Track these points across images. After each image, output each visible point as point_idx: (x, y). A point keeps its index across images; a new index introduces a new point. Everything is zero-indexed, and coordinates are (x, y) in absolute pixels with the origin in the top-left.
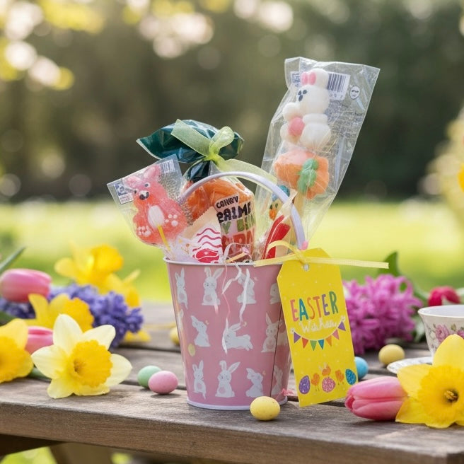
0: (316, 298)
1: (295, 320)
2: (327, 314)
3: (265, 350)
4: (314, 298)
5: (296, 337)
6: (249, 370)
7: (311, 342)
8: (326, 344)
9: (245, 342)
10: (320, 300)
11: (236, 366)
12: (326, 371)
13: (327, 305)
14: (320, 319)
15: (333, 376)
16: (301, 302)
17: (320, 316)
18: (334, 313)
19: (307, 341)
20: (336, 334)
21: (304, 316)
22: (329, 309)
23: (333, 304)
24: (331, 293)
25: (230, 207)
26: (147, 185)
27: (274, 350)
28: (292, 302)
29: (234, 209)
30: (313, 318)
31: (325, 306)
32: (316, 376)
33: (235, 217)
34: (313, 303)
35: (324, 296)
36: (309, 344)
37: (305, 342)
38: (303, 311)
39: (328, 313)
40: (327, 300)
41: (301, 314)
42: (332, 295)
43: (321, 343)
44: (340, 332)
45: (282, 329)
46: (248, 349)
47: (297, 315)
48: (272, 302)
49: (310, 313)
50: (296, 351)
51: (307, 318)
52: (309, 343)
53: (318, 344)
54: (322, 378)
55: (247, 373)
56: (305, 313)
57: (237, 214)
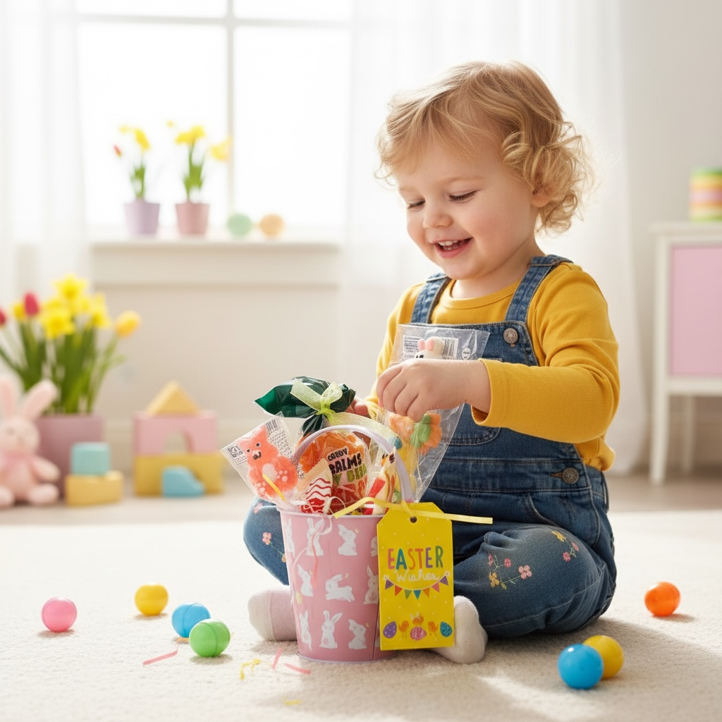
0: (419, 550)
1: (390, 567)
2: (429, 566)
4: (417, 550)
5: (389, 584)
7: (406, 590)
8: (422, 594)
10: (423, 554)
11: (339, 616)
12: (418, 620)
13: (430, 558)
14: (421, 571)
15: (425, 626)
16: (401, 553)
17: (421, 567)
18: (437, 566)
19: (401, 589)
20: (436, 587)
21: (401, 566)
22: (432, 562)
23: (438, 559)
24: (437, 548)
25: (339, 459)
28: (391, 551)
29: (343, 460)
30: (412, 569)
31: (428, 559)
33: (345, 469)
34: (415, 555)
35: (428, 549)
36: (402, 593)
37: (398, 590)
38: (401, 561)
39: (431, 566)
40: (432, 554)
41: (399, 563)
42: (439, 550)
43: (417, 593)
44: (442, 585)
46: (350, 601)
47: (394, 563)
49: (409, 562)
51: (405, 568)
52: (403, 591)
53: (413, 594)
54: (412, 626)
56: (404, 563)
57: (347, 466)
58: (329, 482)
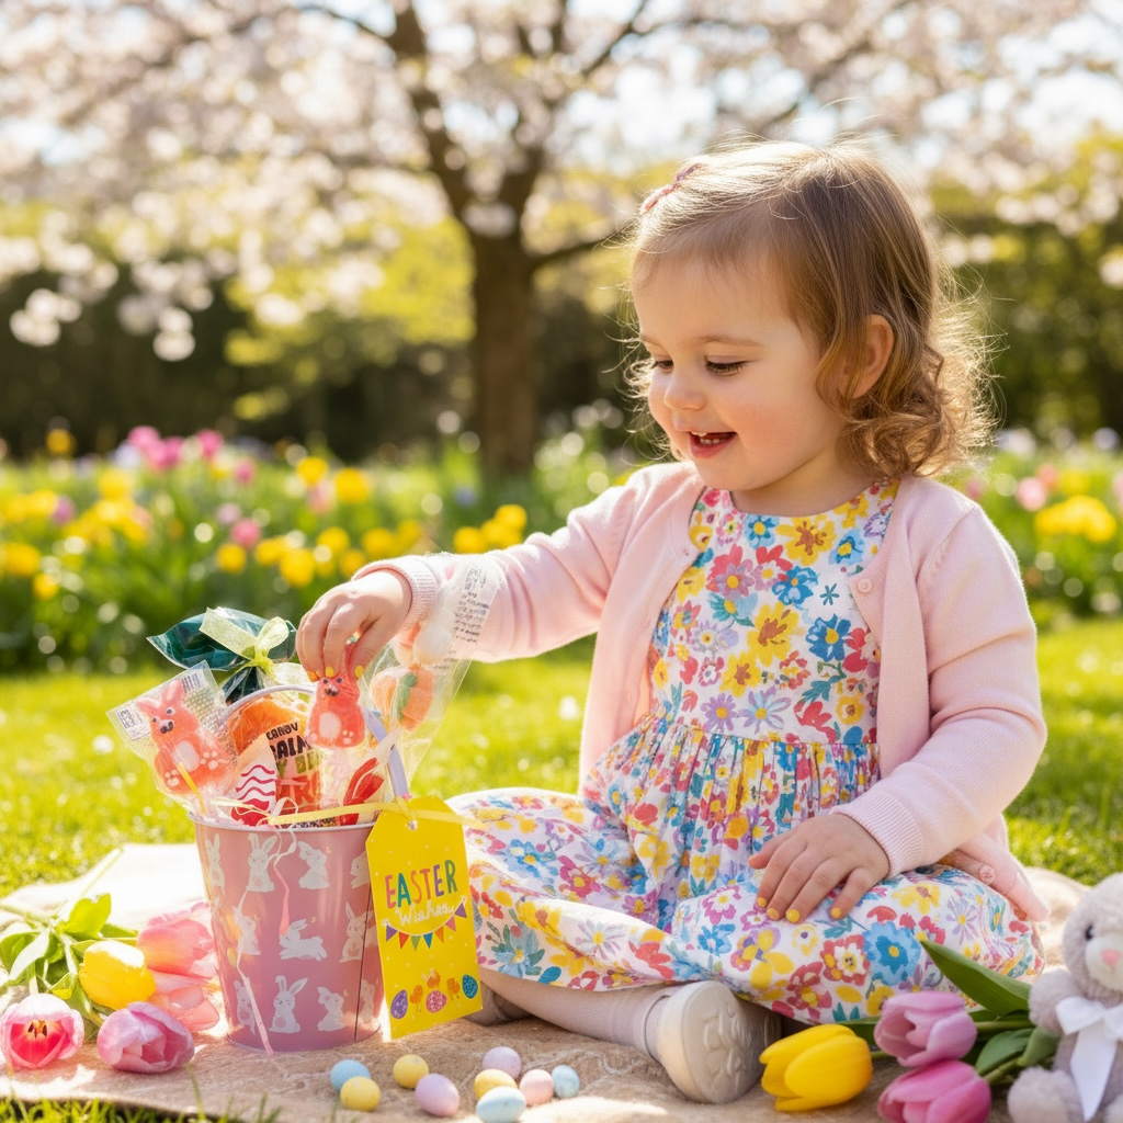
0: (425, 872)
1: (391, 905)
2: (440, 894)
3: (346, 957)
4: (421, 872)
5: (390, 932)
6: (320, 989)
7: (413, 937)
8: (435, 938)
9: (315, 949)
10: (431, 876)
11: (302, 983)
12: (433, 982)
13: (440, 881)
14: (429, 902)
15: (443, 988)
16: (401, 880)
17: (429, 897)
18: (450, 892)
19: (407, 936)
20: (451, 924)
21: (404, 901)
22: (443, 887)
23: (450, 879)
24: (447, 863)
25: (285, 738)
26: (169, 712)
27: (359, 957)
28: (388, 878)
29: (291, 740)
30: (418, 901)
31: (438, 882)
32: (419, 990)
33: (293, 753)
34: (420, 879)
35: (437, 867)
36: (409, 942)
37: (403, 938)
38: (403, 893)
39: (442, 893)
40: (442, 874)
41: (401, 897)
42: (450, 866)
43: (428, 938)
44: (458, 919)
45: (371, 923)
46: (319, 959)
47: (394, 898)
48: (355, 884)
49: (414, 894)
50: (389, 953)
51: (410, 903)
52: (409, 939)
53: (422, 940)
54: (427, 991)
55: (318, 995)
56: (407, 895)
57: (296, 748)
58: (272, 773)
